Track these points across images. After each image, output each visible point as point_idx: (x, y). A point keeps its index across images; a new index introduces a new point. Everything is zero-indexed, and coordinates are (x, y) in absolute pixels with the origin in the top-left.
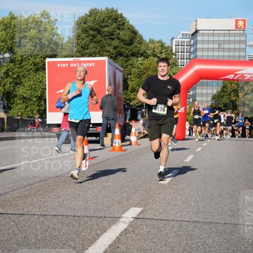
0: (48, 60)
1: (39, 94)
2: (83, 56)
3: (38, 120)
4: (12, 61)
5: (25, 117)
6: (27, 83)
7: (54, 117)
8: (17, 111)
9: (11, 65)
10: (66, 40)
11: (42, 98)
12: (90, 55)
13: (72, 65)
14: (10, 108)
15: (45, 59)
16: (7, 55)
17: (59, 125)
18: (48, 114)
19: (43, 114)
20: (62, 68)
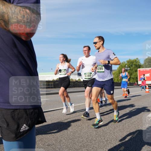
0: (138, 69)
1: (136, 77)
2: (146, 68)
3: (136, 83)
4: (130, 70)
5: (133, 83)
6: (134, 74)
7: (140, 83)
8: (131, 81)
9: (130, 71)
10: (142, 64)
11: (137, 78)
12: (148, 67)
13: (144, 70)
14: (130, 80)
15: (137, 69)
16: (129, 68)
17: (141, 84)
18: (138, 82)
19: (137, 82)
20: (142, 71)
